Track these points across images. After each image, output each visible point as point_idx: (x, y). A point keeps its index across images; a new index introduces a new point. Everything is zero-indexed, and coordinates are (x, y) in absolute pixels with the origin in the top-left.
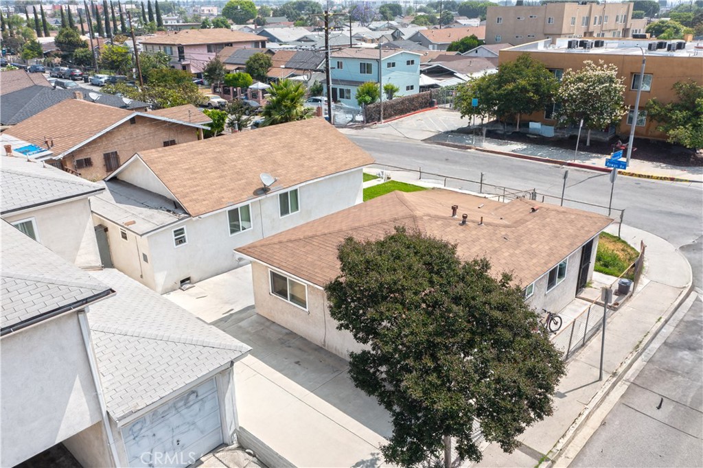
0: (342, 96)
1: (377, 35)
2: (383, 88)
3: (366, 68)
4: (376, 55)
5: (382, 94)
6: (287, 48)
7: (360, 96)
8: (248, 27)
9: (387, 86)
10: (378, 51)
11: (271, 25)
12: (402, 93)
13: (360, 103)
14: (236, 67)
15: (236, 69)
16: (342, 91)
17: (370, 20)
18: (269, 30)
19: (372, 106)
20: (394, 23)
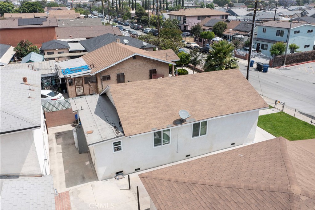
0: (262, 48)
1: (292, 13)
2: (288, 46)
3: (280, 33)
4: (287, 25)
5: (288, 50)
6: (239, 19)
7: (273, 50)
8: (224, 8)
9: (292, 45)
10: (290, 23)
11: (236, 7)
12: (302, 50)
13: (272, 54)
14: (208, 28)
15: (208, 29)
16: (263, 45)
17: (289, 5)
18: (233, 10)
19: (279, 56)
20: (303, 7)
